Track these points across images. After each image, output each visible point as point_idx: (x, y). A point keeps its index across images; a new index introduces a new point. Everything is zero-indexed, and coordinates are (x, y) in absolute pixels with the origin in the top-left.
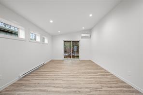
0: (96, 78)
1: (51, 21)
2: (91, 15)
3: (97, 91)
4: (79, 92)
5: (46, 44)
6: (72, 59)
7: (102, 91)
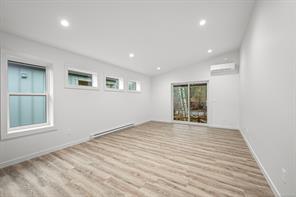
0: (200, 167)
1: (132, 55)
2: (203, 23)
3: (169, 185)
4: (139, 175)
5: (138, 93)
6: (188, 122)
7: (179, 189)
